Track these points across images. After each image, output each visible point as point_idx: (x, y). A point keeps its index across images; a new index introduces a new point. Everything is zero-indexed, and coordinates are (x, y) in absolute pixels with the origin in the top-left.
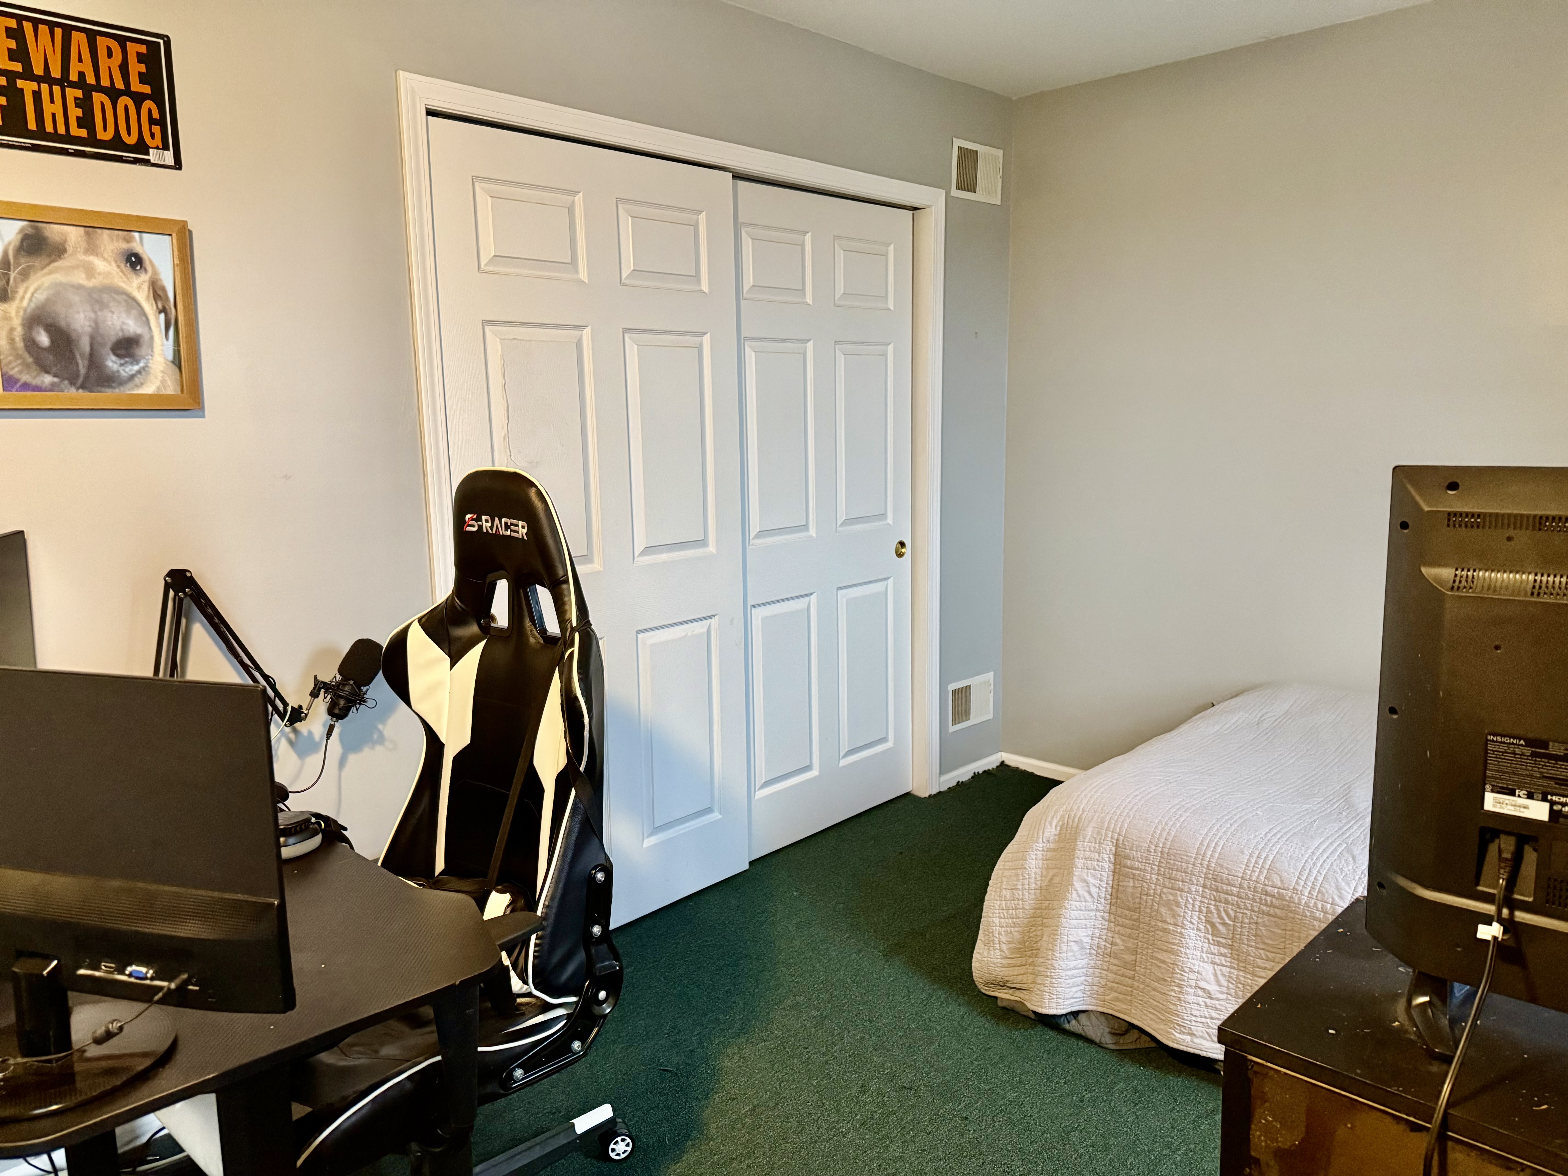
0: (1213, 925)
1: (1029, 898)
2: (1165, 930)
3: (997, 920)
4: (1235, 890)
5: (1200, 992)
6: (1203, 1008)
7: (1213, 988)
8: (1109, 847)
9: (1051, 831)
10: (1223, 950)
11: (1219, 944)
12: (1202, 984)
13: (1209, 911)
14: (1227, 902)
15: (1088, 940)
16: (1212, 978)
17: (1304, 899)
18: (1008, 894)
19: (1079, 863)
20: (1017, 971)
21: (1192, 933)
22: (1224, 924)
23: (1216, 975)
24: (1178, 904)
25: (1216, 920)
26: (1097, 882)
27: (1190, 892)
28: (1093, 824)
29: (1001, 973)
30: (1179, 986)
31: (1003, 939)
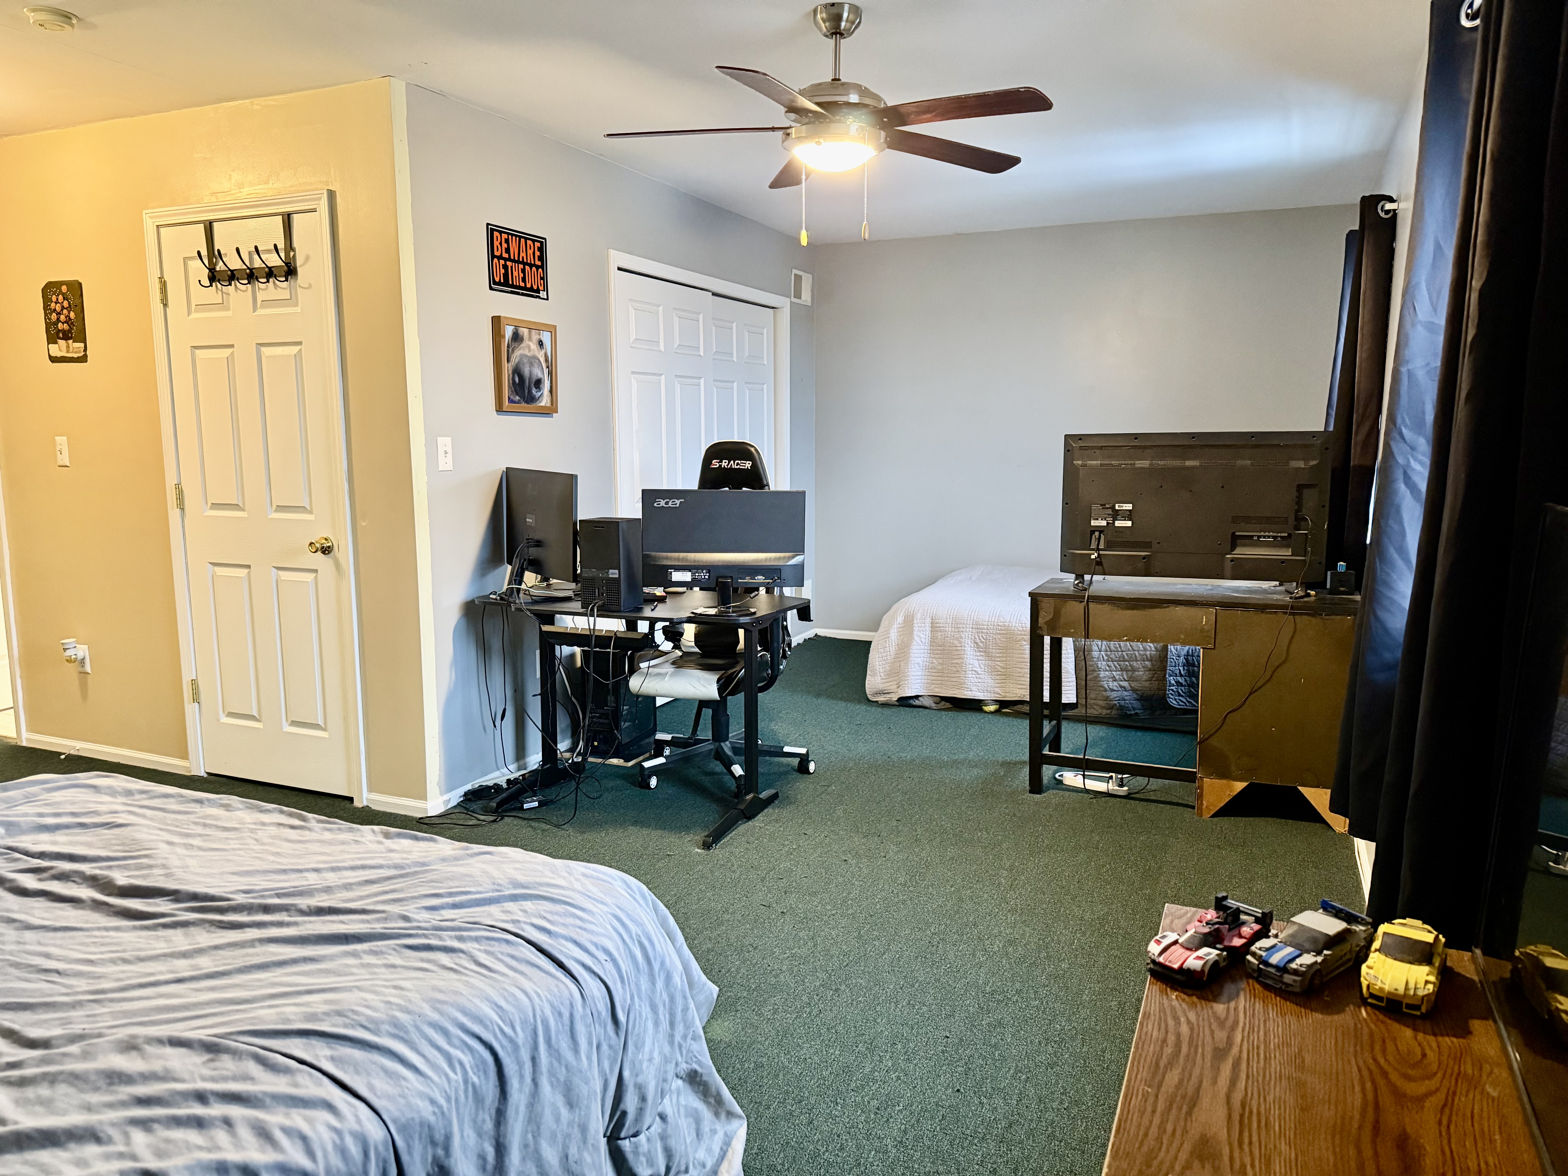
0: (977, 643)
1: (892, 650)
2: (957, 650)
3: (877, 663)
4: (985, 627)
5: (974, 672)
6: (975, 679)
7: (979, 670)
8: (928, 620)
9: (900, 619)
10: (982, 654)
11: (980, 651)
12: (974, 669)
13: (975, 638)
14: (982, 633)
15: (921, 662)
16: (978, 666)
17: (1014, 625)
18: (882, 650)
19: (916, 629)
20: (888, 684)
21: (969, 649)
22: (982, 642)
23: (979, 665)
24: (961, 638)
25: (978, 641)
26: (924, 636)
27: (966, 632)
28: (920, 612)
29: (881, 687)
30: (965, 671)
31: (881, 671)
